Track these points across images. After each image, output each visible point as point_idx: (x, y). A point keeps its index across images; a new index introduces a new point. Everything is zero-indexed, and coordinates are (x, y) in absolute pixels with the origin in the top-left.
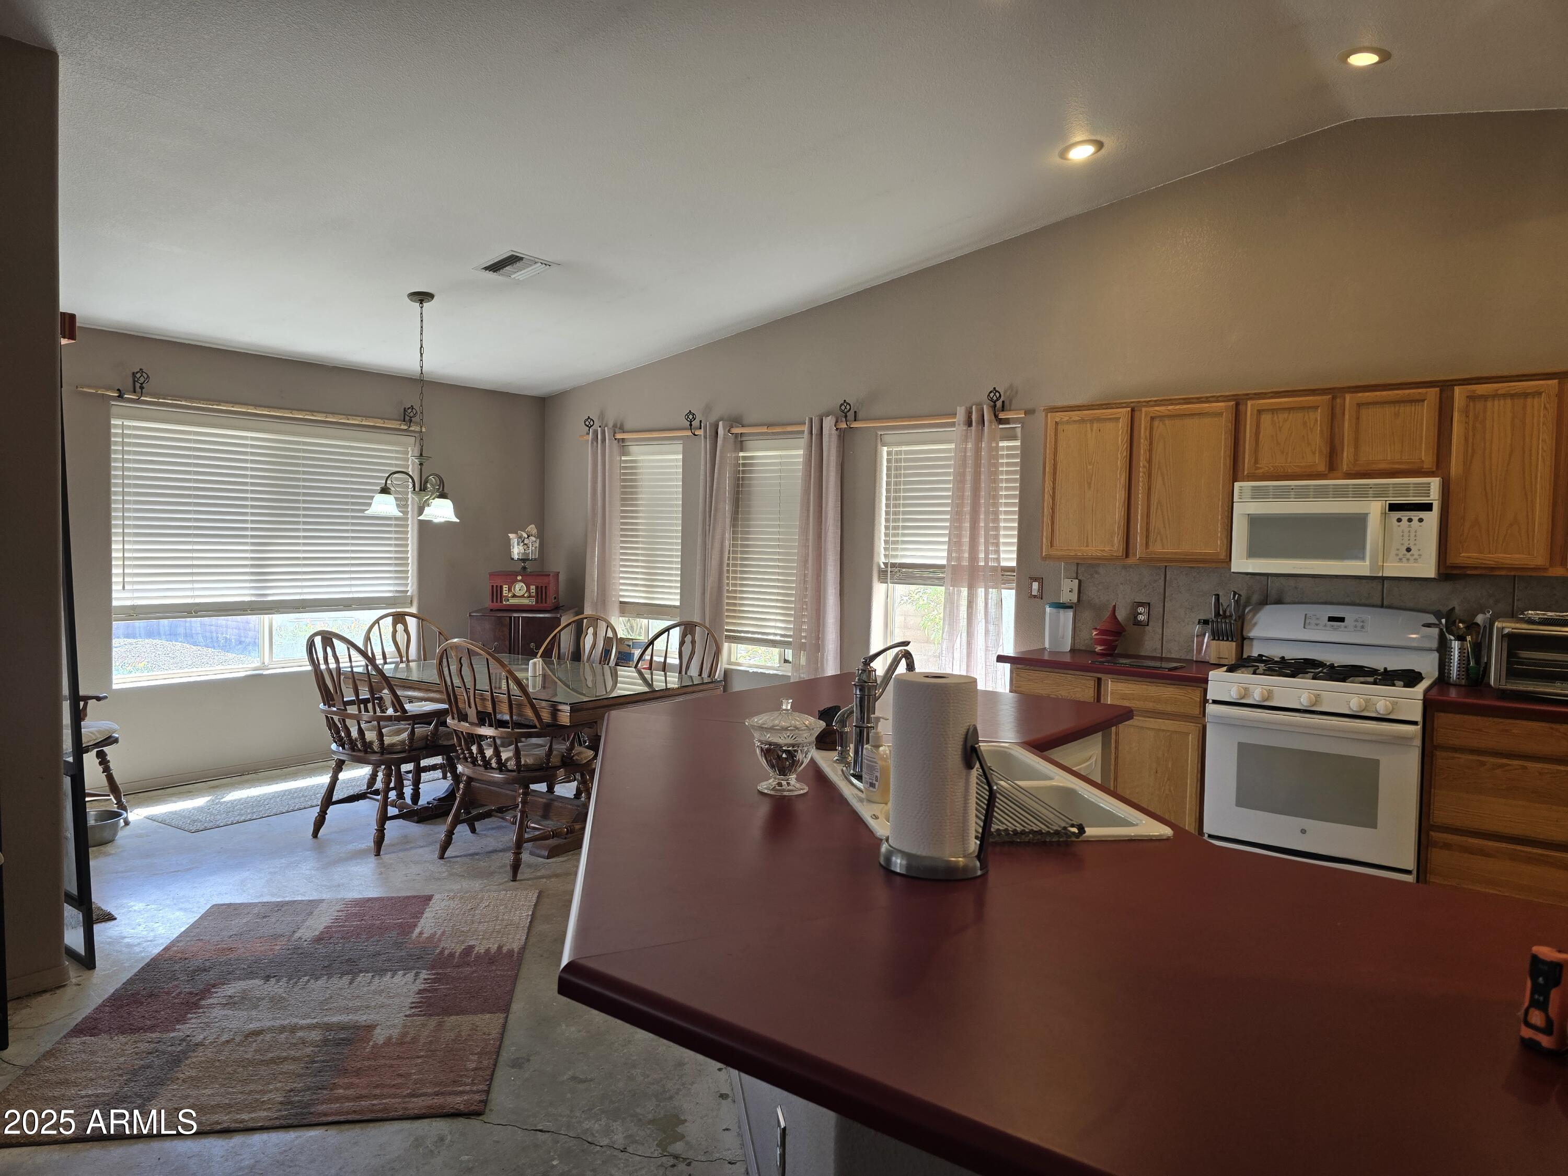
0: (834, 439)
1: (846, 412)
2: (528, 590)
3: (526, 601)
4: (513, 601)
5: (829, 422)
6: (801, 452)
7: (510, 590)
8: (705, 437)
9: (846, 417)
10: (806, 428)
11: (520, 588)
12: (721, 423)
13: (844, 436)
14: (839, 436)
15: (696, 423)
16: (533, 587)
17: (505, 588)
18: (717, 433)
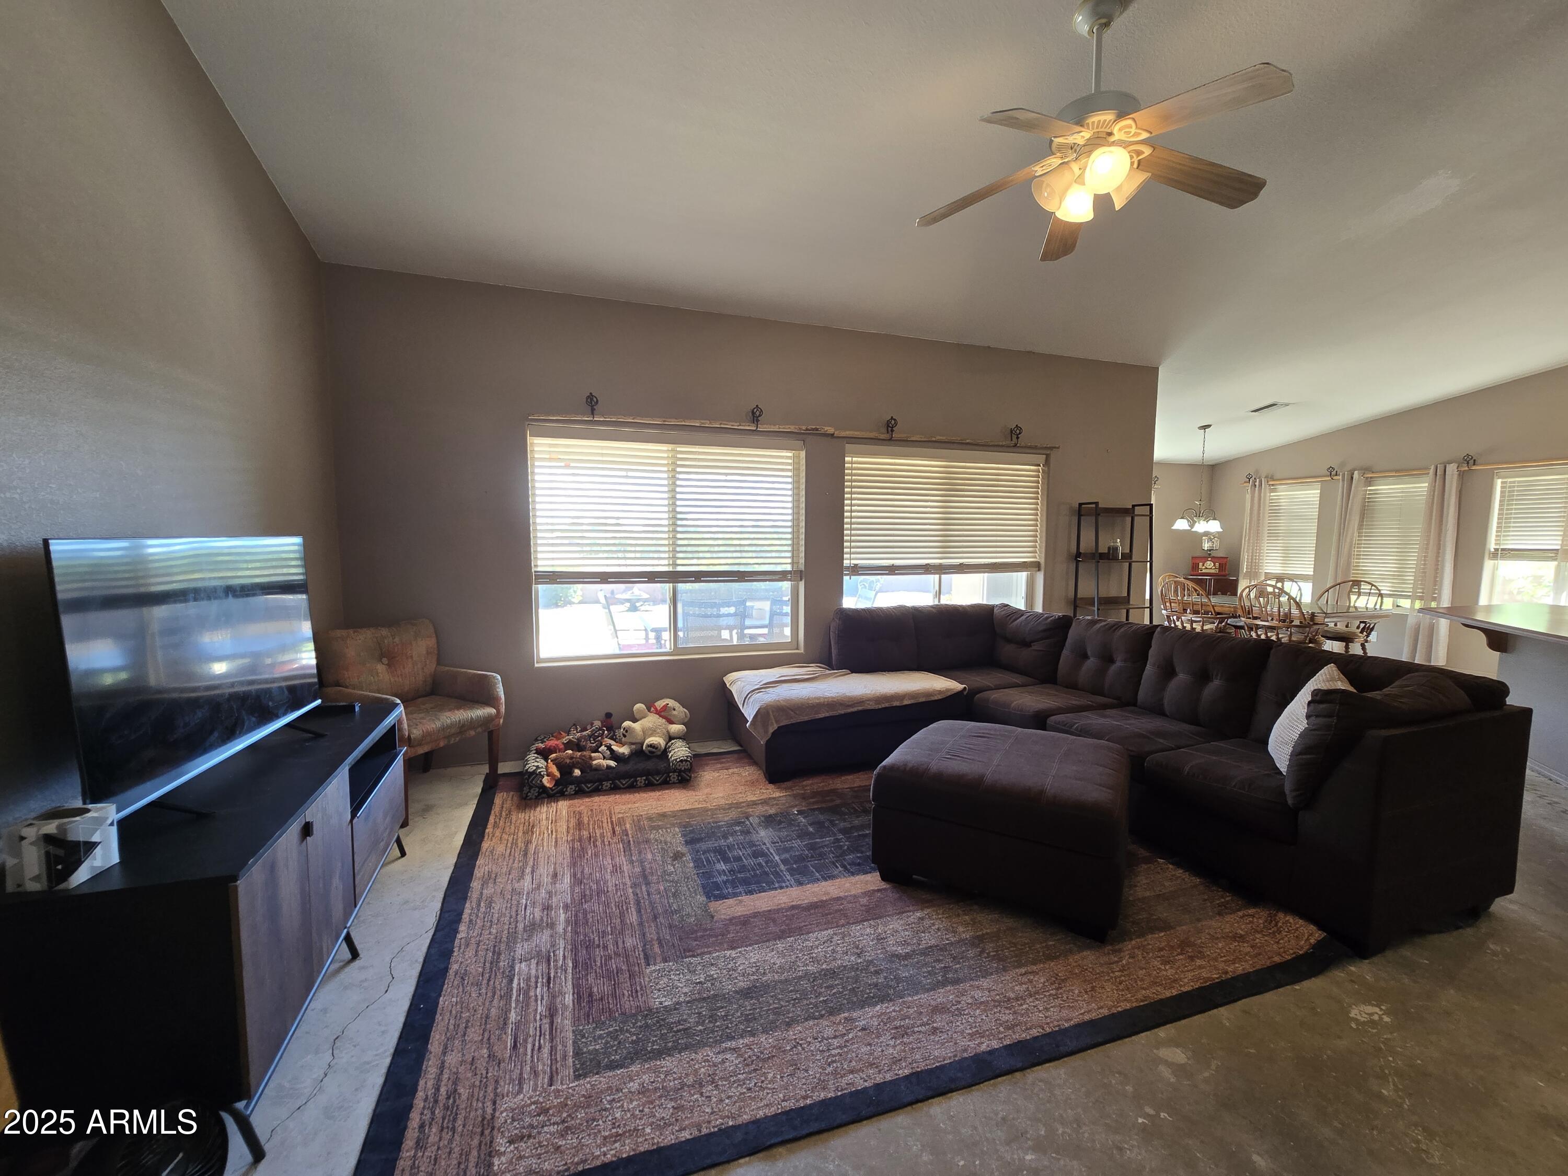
0: (1456, 477)
1: (1469, 460)
2: (1214, 565)
3: (1213, 571)
4: (1204, 571)
5: (1452, 469)
6: (1427, 485)
7: (1203, 565)
8: (1343, 480)
9: (1468, 463)
10: (1432, 471)
11: (1209, 564)
12: (1356, 472)
13: (1462, 475)
14: (1459, 475)
15: (1334, 473)
16: (1217, 564)
17: (1201, 564)
18: (1352, 478)
